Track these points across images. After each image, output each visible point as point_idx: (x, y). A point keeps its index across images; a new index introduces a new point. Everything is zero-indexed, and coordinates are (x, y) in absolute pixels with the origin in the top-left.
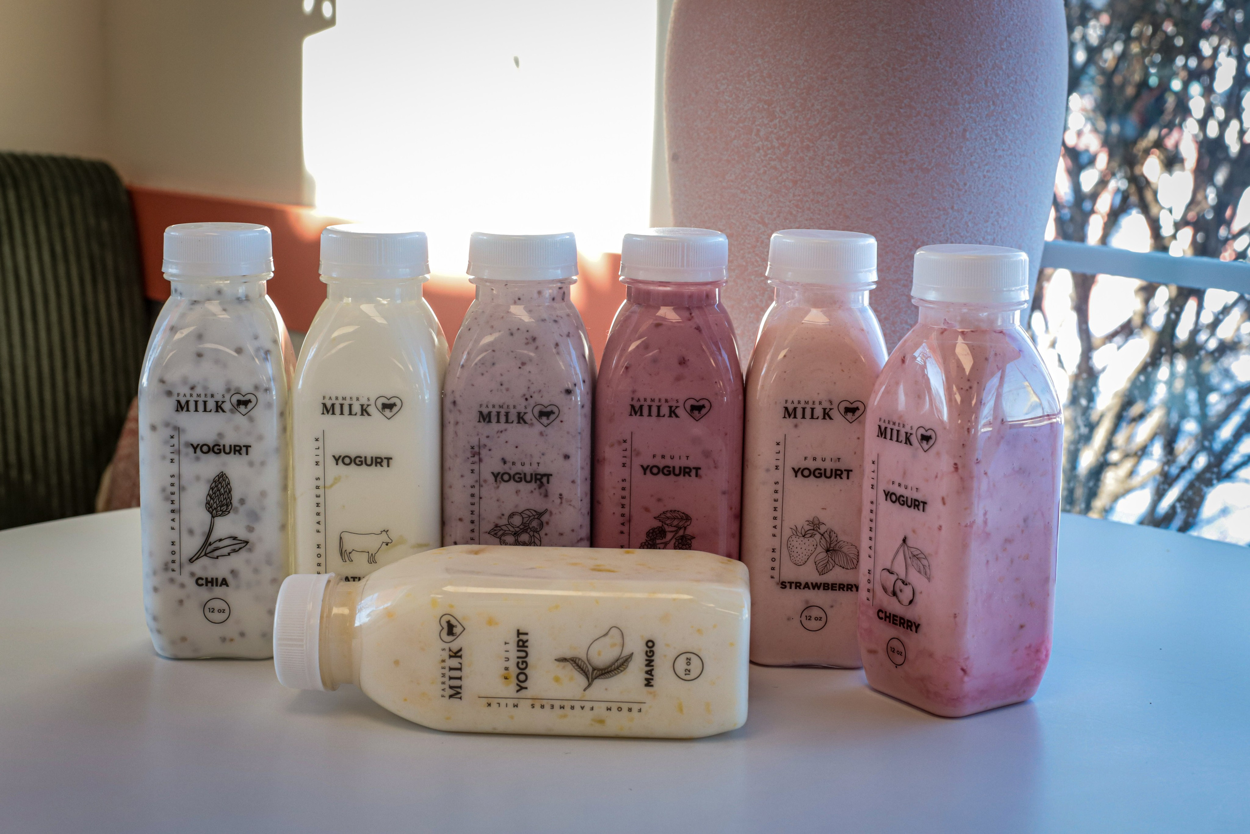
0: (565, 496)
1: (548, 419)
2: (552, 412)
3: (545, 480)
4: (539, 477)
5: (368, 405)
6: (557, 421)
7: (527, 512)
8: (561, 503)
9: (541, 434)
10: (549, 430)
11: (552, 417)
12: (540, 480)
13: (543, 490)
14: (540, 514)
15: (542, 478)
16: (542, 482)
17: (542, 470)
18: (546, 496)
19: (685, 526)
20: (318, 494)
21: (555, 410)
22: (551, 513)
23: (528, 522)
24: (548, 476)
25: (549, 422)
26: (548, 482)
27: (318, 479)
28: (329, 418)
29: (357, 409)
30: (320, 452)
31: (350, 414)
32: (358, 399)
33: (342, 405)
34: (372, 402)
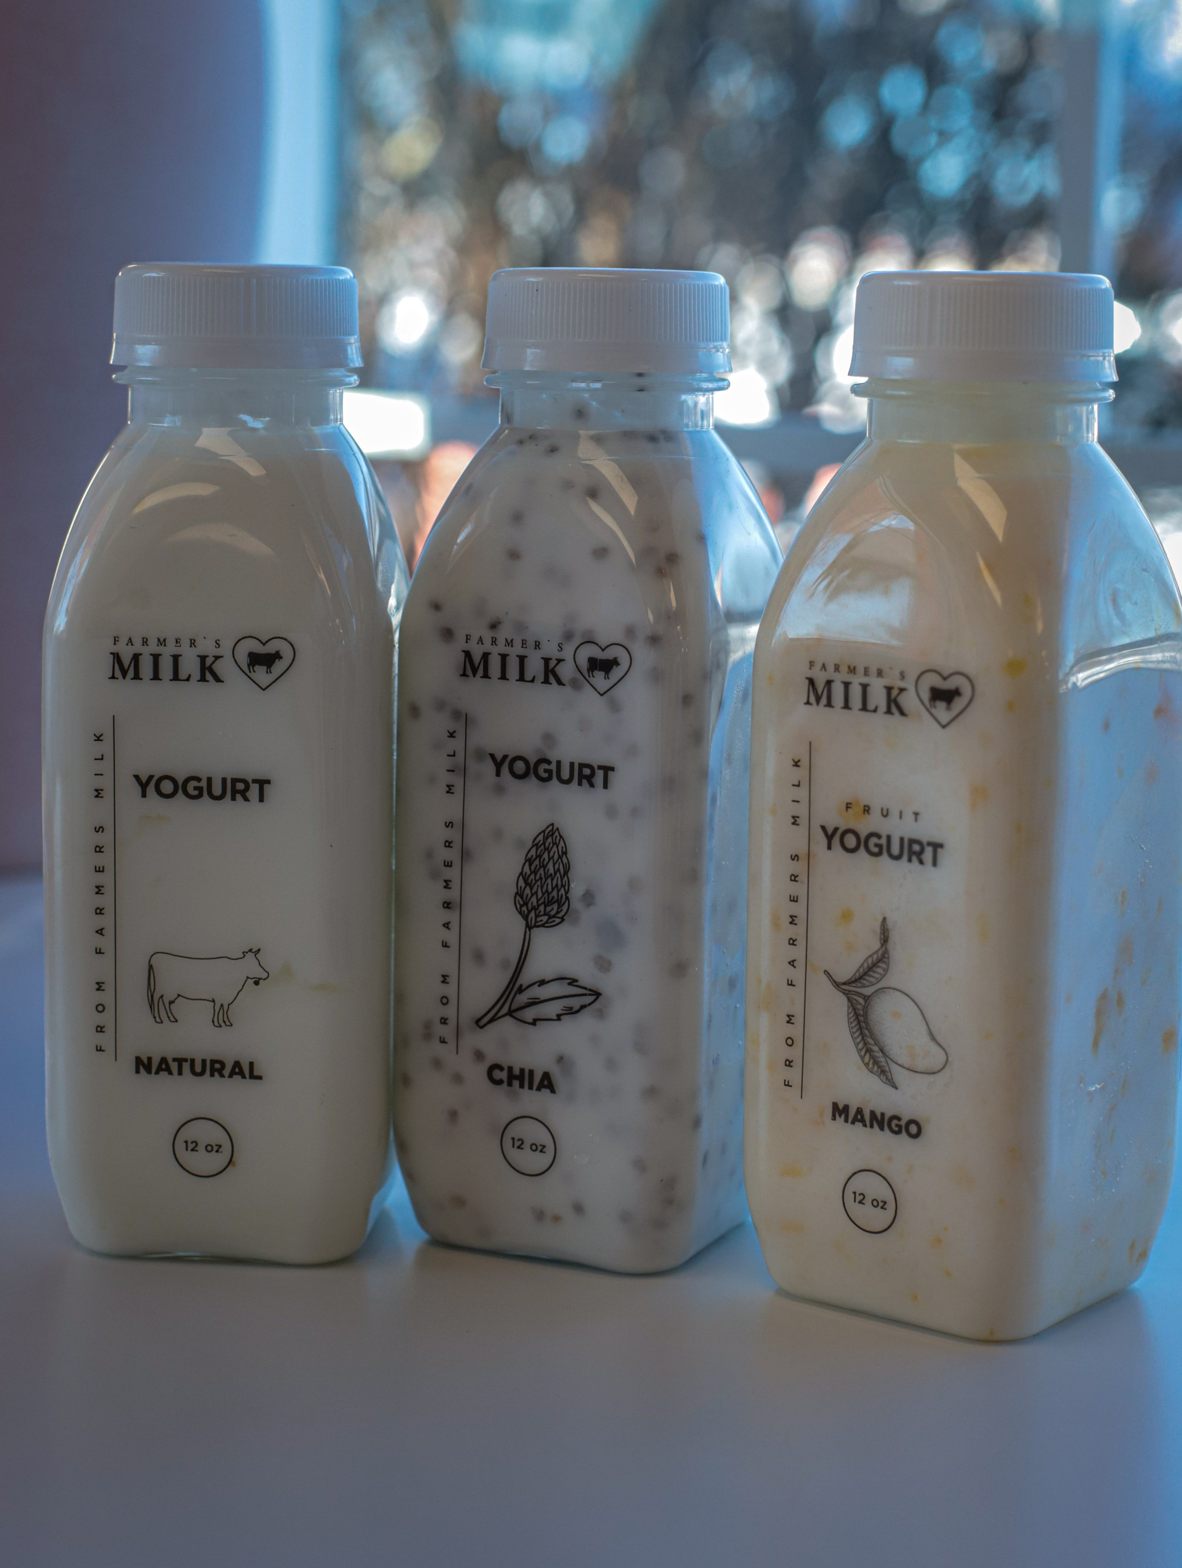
5: (217, 658)
20: (99, 864)
27: (99, 829)
28: (126, 687)
29: (190, 665)
30: (106, 766)
31: (176, 677)
32: (193, 643)
33: (156, 657)
34: (226, 650)
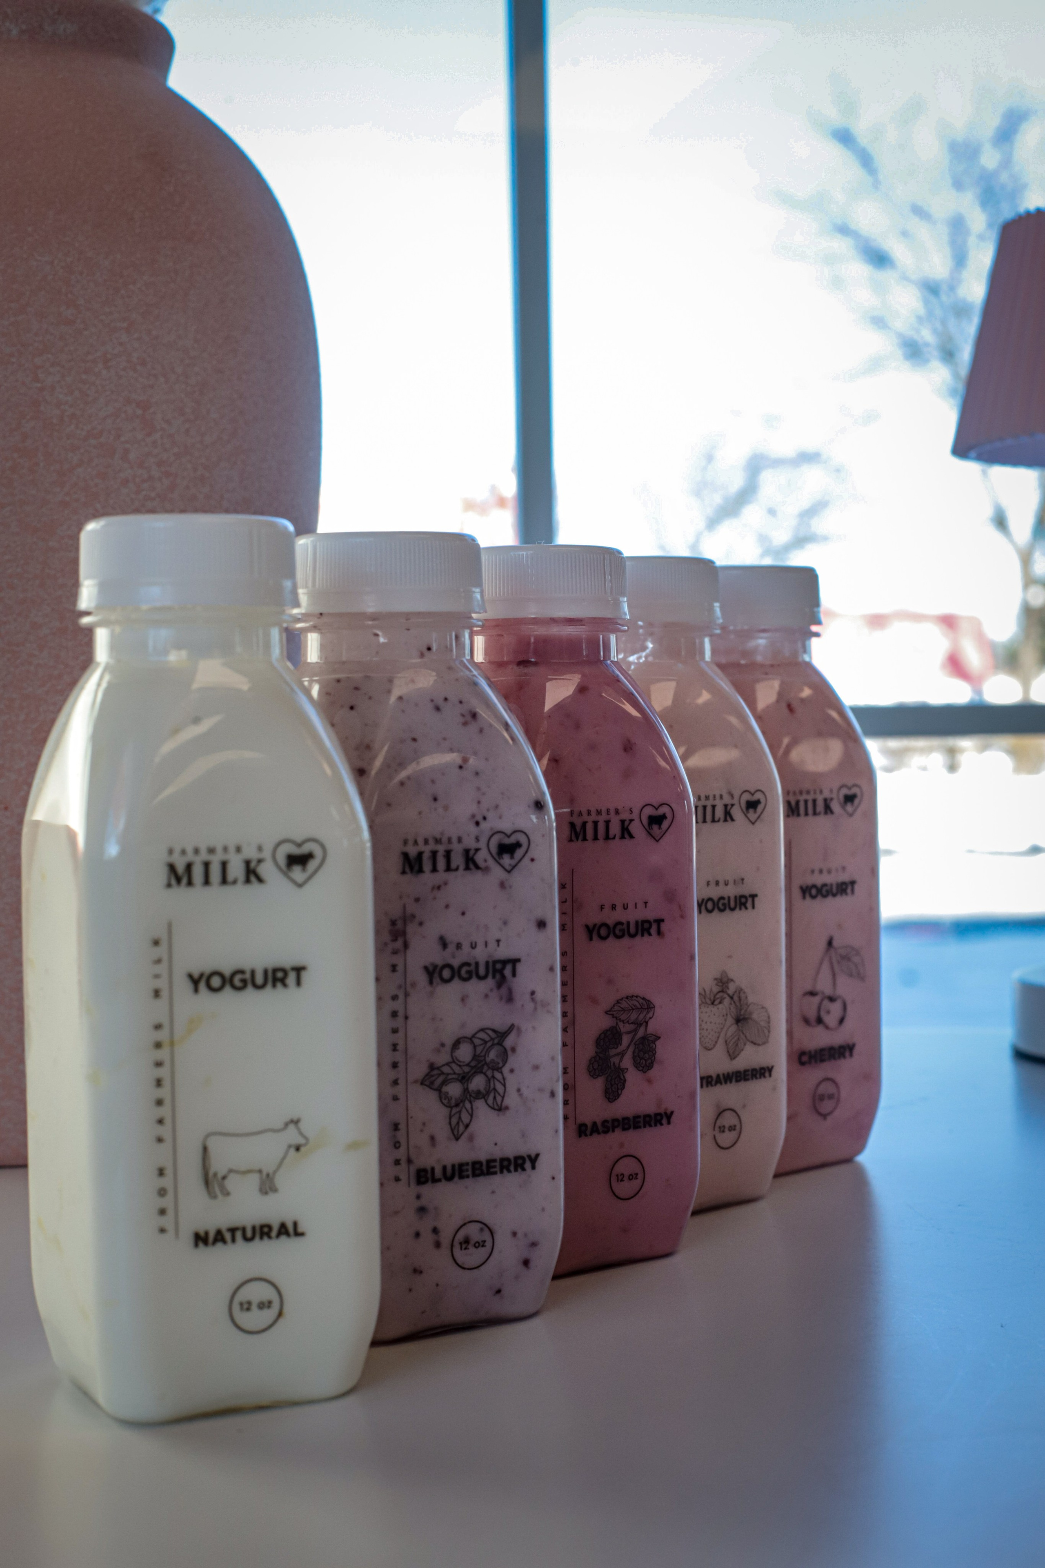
0: (539, 996)
1: (512, 857)
2: (518, 845)
3: (508, 971)
4: (499, 966)
5: (260, 861)
6: (526, 860)
7: (481, 1035)
8: (535, 1009)
9: (502, 885)
10: (516, 878)
11: (519, 853)
12: (501, 971)
13: (504, 990)
14: (502, 1035)
15: (503, 968)
16: (503, 977)
17: (503, 953)
18: (510, 999)
19: (647, 1020)
20: (158, 1059)
21: (523, 839)
22: (519, 1030)
23: (483, 1054)
24: (514, 962)
25: (513, 862)
26: (514, 974)
27: (158, 1027)
28: (181, 893)
29: (236, 870)
30: (162, 969)
31: (224, 881)
32: (238, 849)
33: (207, 865)
34: (267, 854)
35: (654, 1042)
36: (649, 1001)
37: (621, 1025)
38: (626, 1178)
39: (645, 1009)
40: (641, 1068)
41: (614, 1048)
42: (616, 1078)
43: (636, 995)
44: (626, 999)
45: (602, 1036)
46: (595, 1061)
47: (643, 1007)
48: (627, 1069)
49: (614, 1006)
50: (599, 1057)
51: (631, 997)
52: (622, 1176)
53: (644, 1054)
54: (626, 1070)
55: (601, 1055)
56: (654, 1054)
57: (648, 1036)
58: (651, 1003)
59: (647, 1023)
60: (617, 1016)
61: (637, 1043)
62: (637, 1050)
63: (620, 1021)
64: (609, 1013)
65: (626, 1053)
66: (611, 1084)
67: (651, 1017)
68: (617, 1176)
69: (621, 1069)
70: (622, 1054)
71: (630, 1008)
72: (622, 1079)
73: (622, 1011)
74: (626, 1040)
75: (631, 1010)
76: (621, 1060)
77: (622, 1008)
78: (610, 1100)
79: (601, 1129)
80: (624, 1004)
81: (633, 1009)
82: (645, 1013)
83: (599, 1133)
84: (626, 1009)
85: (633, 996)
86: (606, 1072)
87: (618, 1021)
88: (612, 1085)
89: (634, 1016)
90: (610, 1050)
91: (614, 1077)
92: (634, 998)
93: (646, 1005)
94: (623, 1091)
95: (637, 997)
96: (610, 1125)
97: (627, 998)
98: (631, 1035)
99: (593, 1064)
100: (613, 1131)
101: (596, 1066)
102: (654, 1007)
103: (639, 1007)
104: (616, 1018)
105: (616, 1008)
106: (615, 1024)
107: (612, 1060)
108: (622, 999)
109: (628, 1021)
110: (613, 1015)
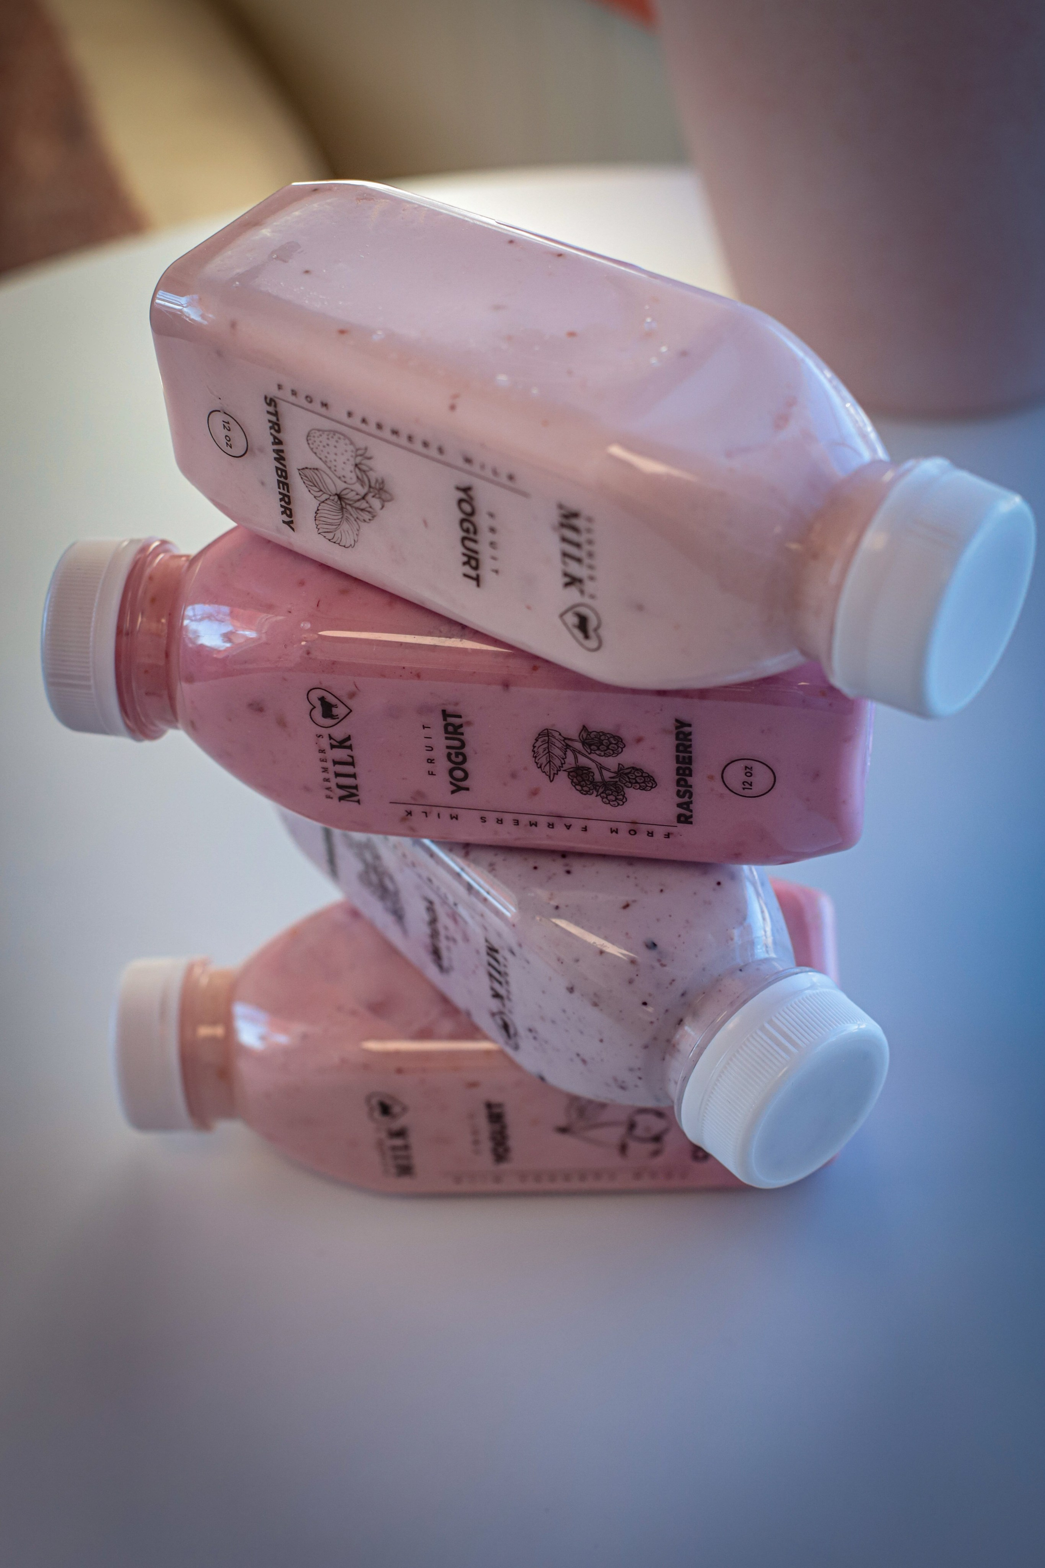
35: (589, 733)
36: (539, 735)
37: (566, 767)
38: (749, 780)
39: (549, 739)
40: (620, 750)
41: (593, 776)
42: (629, 778)
43: (532, 748)
44: (537, 758)
45: (578, 787)
46: (607, 798)
47: (547, 741)
48: (619, 764)
49: (544, 772)
50: (602, 793)
51: (534, 753)
52: (745, 783)
53: (603, 745)
54: (620, 766)
55: (601, 790)
56: (604, 734)
57: (582, 739)
58: (541, 732)
59: (565, 739)
60: (556, 769)
61: (589, 751)
62: (598, 752)
63: (562, 767)
64: (551, 779)
65: (601, 765)
66: (635, 783)
67: (558, 733)
68: (744, 789)
69: (619, 771)
70: (601, 768)
71: (548, 754)
72: (631, 771)
73: (550, 764)
74: (583, 761)
75: (549, 754)
76: (609, 770)
77: (547, 764)
78: (654, 786)
79: (686, 799)
80: (543, 760)
81: (549, 752)
82: (553, 740)
83: (691, 802)
84: (548, 759)
85: (533, 751)
86: (621, 788)
87: (562, 769)
88: (637, 782)
89: (557, 752)
90: (595, 781)
91: (627, 779)
92: (535, 749)
93: (544, 738)
94: (645, 771)
95: (534, 747)
96: (682, 789)
97: (535, 757)
98: (579, 757)
99: (609, 801)
100: (691, 786)
101: (612, 798)
102: (547, 729)
103: (546, 745)
104: (558, 771)
105: (547, 769)
106: (566, 774)
107: (607, 779)
108: (536, 762)
109: (563, 759)
110: (554, 774)
